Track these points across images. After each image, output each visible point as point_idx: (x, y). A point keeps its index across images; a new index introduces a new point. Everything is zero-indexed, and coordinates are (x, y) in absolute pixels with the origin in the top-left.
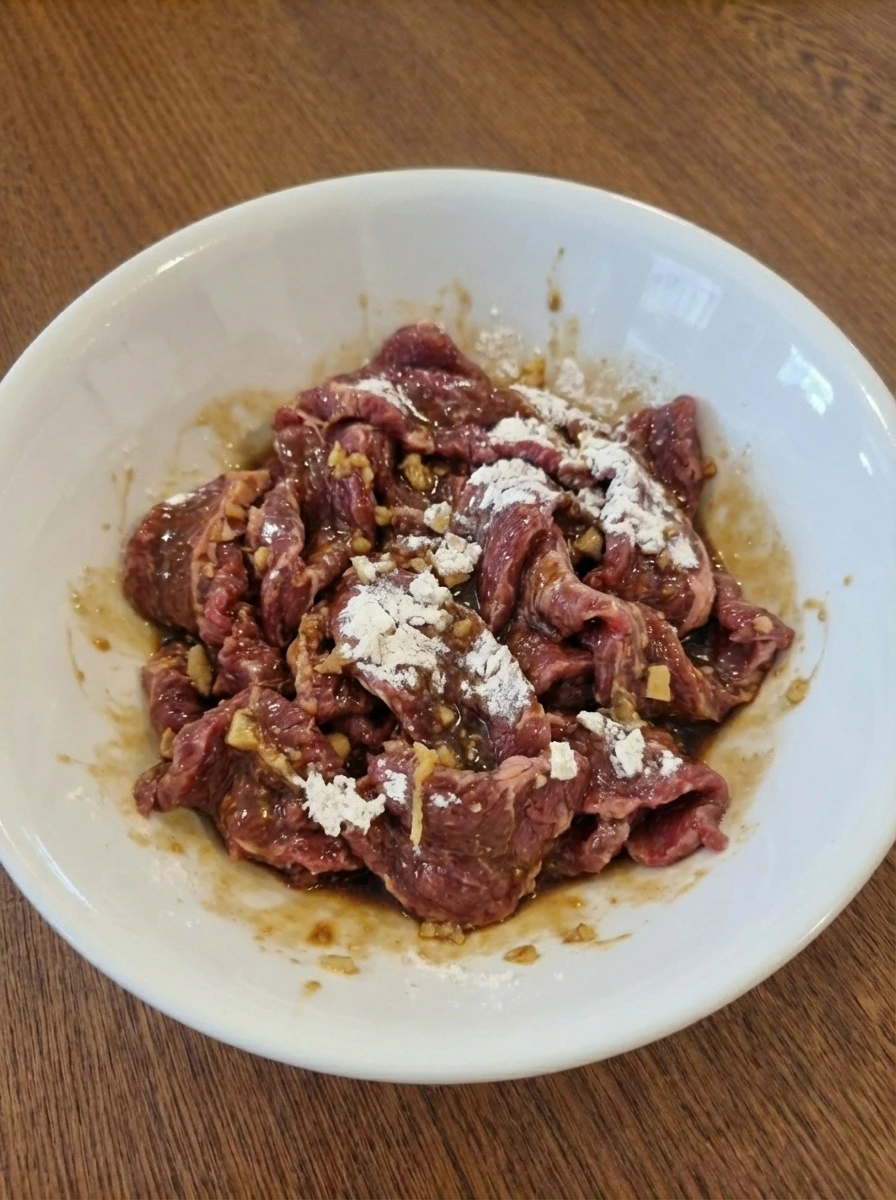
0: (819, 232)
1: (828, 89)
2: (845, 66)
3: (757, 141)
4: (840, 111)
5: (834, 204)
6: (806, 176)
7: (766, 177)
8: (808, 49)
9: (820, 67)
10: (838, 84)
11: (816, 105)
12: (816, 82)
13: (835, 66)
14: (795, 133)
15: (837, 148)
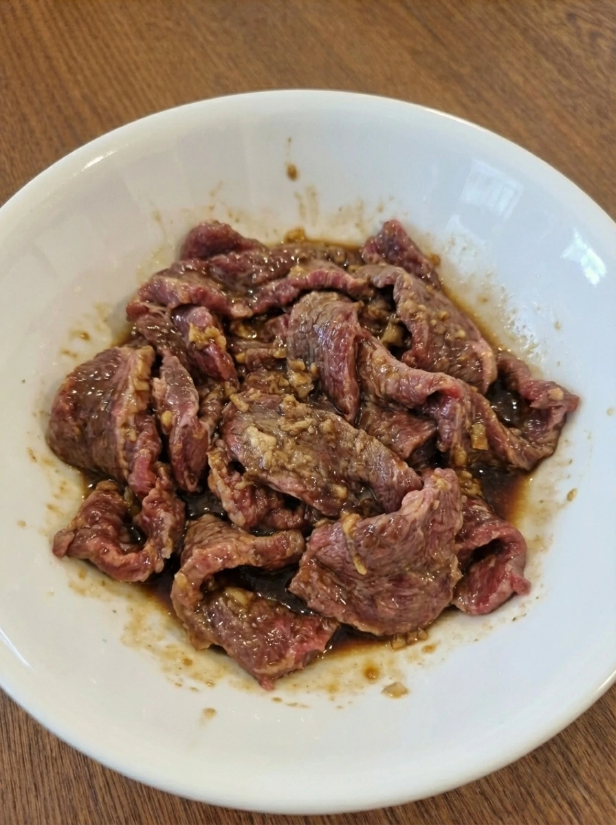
0: (579, 142)
1: (586, 39)
2: (599, 23)
3: (534, 75)
4: (595, 55)
5: (590, 122)
6: (570, 102)
7: (540, 102)
8: (571, 10)
9: (581, 23)
10: (594, 36)
11: (578, 51)
12: (579, 34)
13: (593, 23)
14: (561, 70)
15: (592, 82)
